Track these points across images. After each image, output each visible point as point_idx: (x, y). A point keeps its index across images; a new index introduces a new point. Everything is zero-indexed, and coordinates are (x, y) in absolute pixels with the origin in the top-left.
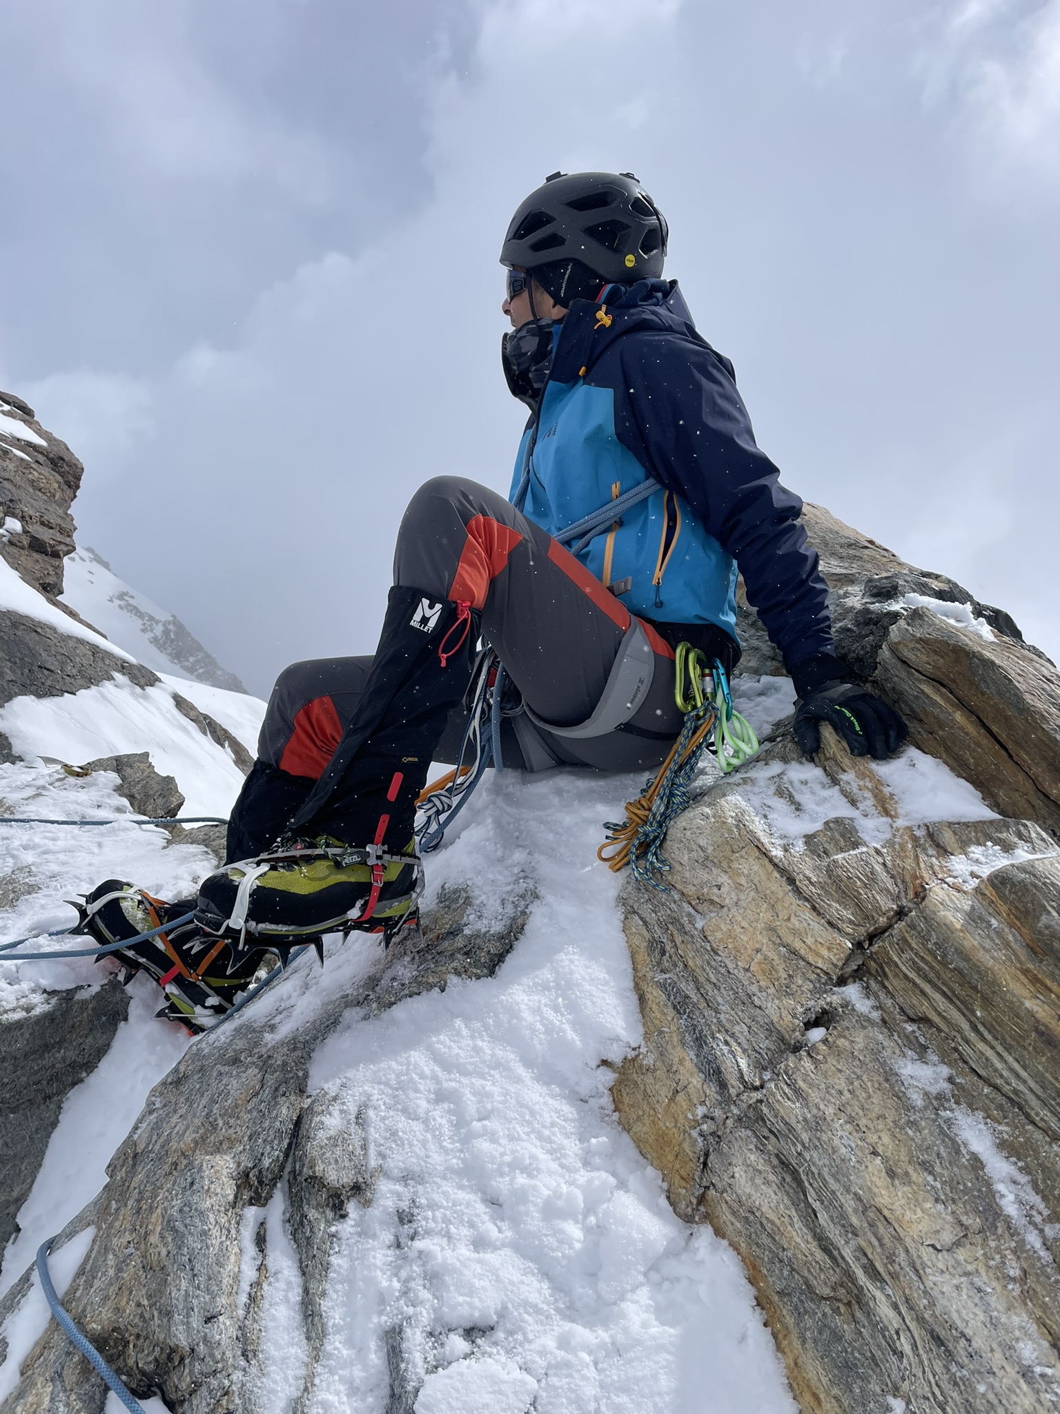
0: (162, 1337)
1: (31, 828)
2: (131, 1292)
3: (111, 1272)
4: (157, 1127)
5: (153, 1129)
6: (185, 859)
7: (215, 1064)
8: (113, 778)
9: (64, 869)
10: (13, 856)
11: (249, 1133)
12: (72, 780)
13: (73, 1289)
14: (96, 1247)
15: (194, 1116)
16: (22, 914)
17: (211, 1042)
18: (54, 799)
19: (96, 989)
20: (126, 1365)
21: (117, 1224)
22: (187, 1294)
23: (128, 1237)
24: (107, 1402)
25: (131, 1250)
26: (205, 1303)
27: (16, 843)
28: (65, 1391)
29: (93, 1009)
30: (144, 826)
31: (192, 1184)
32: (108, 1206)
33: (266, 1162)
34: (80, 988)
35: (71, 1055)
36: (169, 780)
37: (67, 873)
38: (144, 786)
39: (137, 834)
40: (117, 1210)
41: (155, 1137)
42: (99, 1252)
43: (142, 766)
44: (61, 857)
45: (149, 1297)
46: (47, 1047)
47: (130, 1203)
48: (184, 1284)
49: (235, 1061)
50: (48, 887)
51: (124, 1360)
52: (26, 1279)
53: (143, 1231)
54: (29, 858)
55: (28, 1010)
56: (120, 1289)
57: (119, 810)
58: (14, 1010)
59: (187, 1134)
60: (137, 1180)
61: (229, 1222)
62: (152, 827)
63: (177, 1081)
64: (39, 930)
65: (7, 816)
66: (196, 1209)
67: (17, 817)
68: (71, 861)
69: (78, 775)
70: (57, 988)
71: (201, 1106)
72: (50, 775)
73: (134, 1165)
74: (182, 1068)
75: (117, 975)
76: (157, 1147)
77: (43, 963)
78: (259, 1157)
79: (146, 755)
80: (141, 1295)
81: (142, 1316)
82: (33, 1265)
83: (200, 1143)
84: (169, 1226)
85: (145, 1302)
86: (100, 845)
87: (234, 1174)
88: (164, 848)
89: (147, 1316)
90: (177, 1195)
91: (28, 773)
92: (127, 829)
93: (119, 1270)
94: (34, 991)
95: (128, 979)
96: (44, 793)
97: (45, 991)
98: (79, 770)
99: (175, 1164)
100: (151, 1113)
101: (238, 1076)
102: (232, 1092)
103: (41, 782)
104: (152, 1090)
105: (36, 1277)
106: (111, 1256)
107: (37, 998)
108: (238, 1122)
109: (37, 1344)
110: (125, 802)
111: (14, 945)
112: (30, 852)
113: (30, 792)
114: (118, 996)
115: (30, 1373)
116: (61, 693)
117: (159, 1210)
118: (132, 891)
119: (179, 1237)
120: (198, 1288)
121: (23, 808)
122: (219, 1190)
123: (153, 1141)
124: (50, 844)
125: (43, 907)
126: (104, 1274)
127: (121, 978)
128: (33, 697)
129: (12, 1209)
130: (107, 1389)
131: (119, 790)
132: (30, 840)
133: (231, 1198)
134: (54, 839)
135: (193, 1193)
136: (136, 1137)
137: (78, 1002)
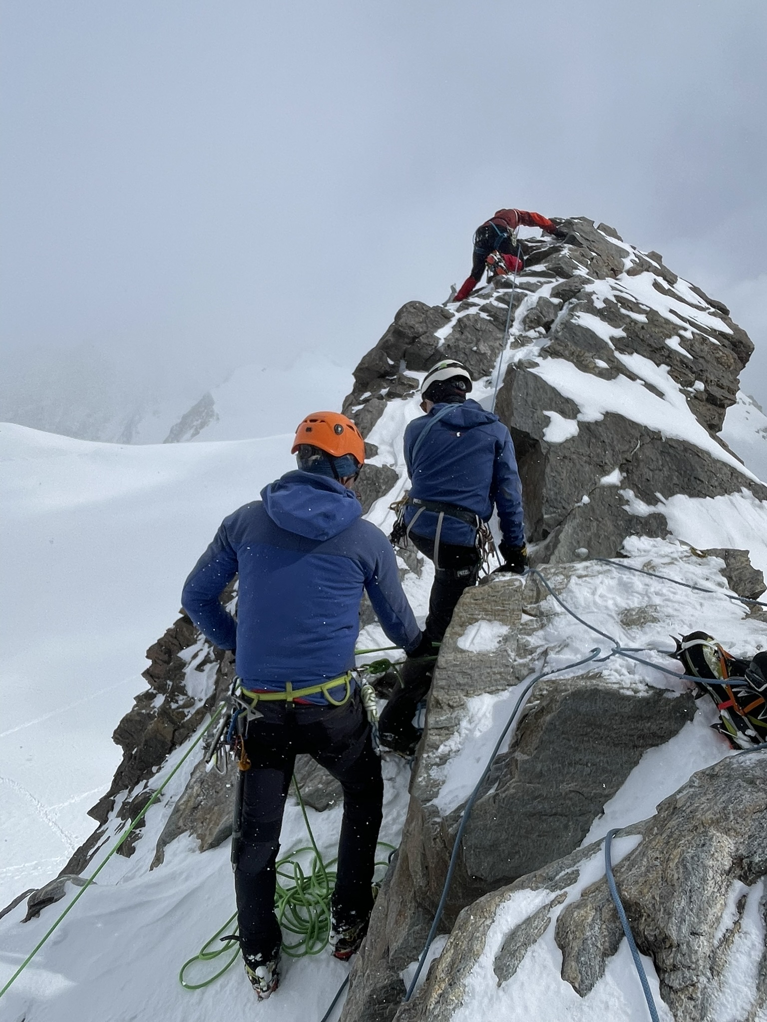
0: (662, 925)
1: (663, 583)
2: (651, 887)
3: (643, 869)
4: (691, 797)
5: (689, 798)
6: (755, 631)
7: (738, 778)
8: (720, 562)
9: (675, 613)
10: (649, 597)
11: (750, 833)
12: (694, 558)
13: (620, 865)
14: (639, 849)
15: (716, 804)
16: (645, 633)
17: (740, 761)
18: (681, 568)
19: (677, 694)
20: (638, 928)
21: (654, 843)
22: (683, 910)
23: (657, 854)
24: (622, 941)
25: (657, 863)
26: (694, 922)
27: (652, 590)
28: (601, 920)
29: (673, 706)
30: (733, 600)
31: (704, 845)
32: (652, 829)
33: (757, 859)
34: (669, 690)
35: (654, 728)
36: (759, 573)
37: (678, 616)
38: (740, 573)
39: (727, 604)
40: (657, 834)
41: (688, 804)
42: (640, 853)
43: (743, 559)
44: (676, 606)
45: (661, 897)
46: (641, 718)
47: (664, 835)
48: (683, 903)
49: (752, 782)
50: (664, 621)
51: (638, 924)
52: (598, 844)
53: (667, 856)
54: (657, 600)
55: (636, 691)
56: (645, 882)
57: (720, 585)
58: (628, 689)
59: (708, 813)
60: (673, 823)
61: (722, 882)
62: (739, 602)
63: (710, 775)
64: (652, 646)
65: (651, 572)
66: (702, 862)
67: (657, 574)
68: (681, 610)
69: (699, 556)
70: (655, 685)
71: (721, 800)
72: (682, 553)
73: (673, 813)
74: (717, 769)
75: (692, 691)
76: (688, 811)
77: (650, 668)
78: (753, 852)
79: (747, 552)
80: (657, 893)
81: (654, 905)
82: (604, 838)
83: (716, 823)
84: (683, 861)
85: (658, 899)
86: (701, 605)
87: (733, 854)
88: (743, 619)
89: (657, 907)
90: (692, 847)
91: (670, 547)
92: (720, 599)
93: (648, 871)
94: (641, 682)
95: (699, 696)
96: (676, 562)
97: (647, 685)
98: (700, 553)
99: (696, 828)
100: (691, 787)
101: (751, 793)
102: (744, 801)
103: (675, 555)
104: (695, 773)
105: (603, 846)
106: (645, 860)
107: (642, 687)
108: (744, 822)
109: (594, 884)
110: (725, 580)
111: (637, 650)
112: (659, 597)
113: (667, 560)
114: (690, 704)
115: (586, 898)
116: (705, 496)
117: (679, 850)
118: (712, 642)
119: (687, 874)
120: (692, 910)
121: (660, 569)
122: (720, 859)
123: (687, 806)
124: (671, 596)
125: (658, 633)
126: (639, 867)
127: (694, 693)
128: (687, 496)
129: (602, 799)
130: (623, 934)
131: (723, 571)
132: (660, 590)
133: (727, 868)
134: (674, 593)
135: (702, 851)
136: (678, 797)
137: (665, 698)
